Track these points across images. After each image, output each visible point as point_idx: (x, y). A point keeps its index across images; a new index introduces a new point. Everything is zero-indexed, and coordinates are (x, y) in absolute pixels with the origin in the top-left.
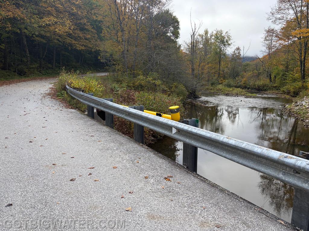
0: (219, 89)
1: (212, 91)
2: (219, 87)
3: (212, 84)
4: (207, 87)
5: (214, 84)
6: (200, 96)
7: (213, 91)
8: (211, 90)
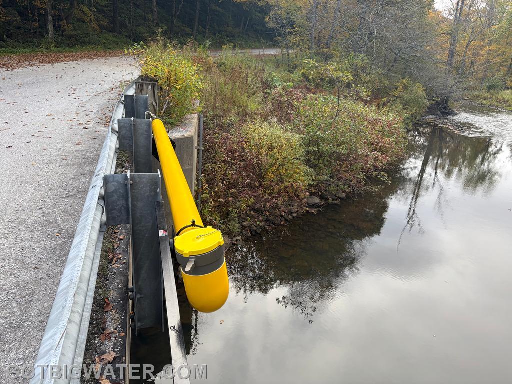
0: (504, 99)
1: (487, 103)
2: (504, 96)
3: (491, 88)
4: (477, 93)
5: (495, 88)
6: (456, 112)
7: (490, 103)
8: (485, 99)
